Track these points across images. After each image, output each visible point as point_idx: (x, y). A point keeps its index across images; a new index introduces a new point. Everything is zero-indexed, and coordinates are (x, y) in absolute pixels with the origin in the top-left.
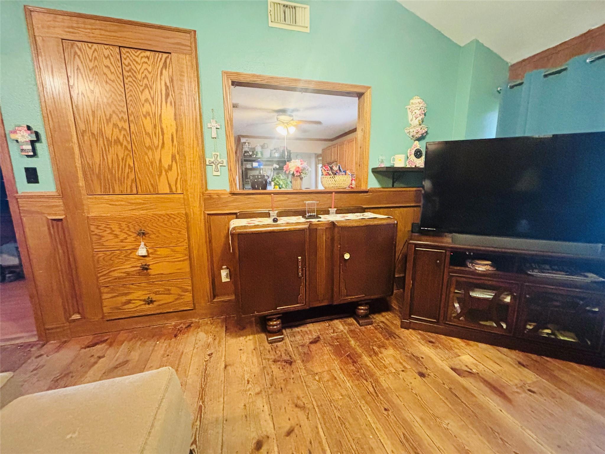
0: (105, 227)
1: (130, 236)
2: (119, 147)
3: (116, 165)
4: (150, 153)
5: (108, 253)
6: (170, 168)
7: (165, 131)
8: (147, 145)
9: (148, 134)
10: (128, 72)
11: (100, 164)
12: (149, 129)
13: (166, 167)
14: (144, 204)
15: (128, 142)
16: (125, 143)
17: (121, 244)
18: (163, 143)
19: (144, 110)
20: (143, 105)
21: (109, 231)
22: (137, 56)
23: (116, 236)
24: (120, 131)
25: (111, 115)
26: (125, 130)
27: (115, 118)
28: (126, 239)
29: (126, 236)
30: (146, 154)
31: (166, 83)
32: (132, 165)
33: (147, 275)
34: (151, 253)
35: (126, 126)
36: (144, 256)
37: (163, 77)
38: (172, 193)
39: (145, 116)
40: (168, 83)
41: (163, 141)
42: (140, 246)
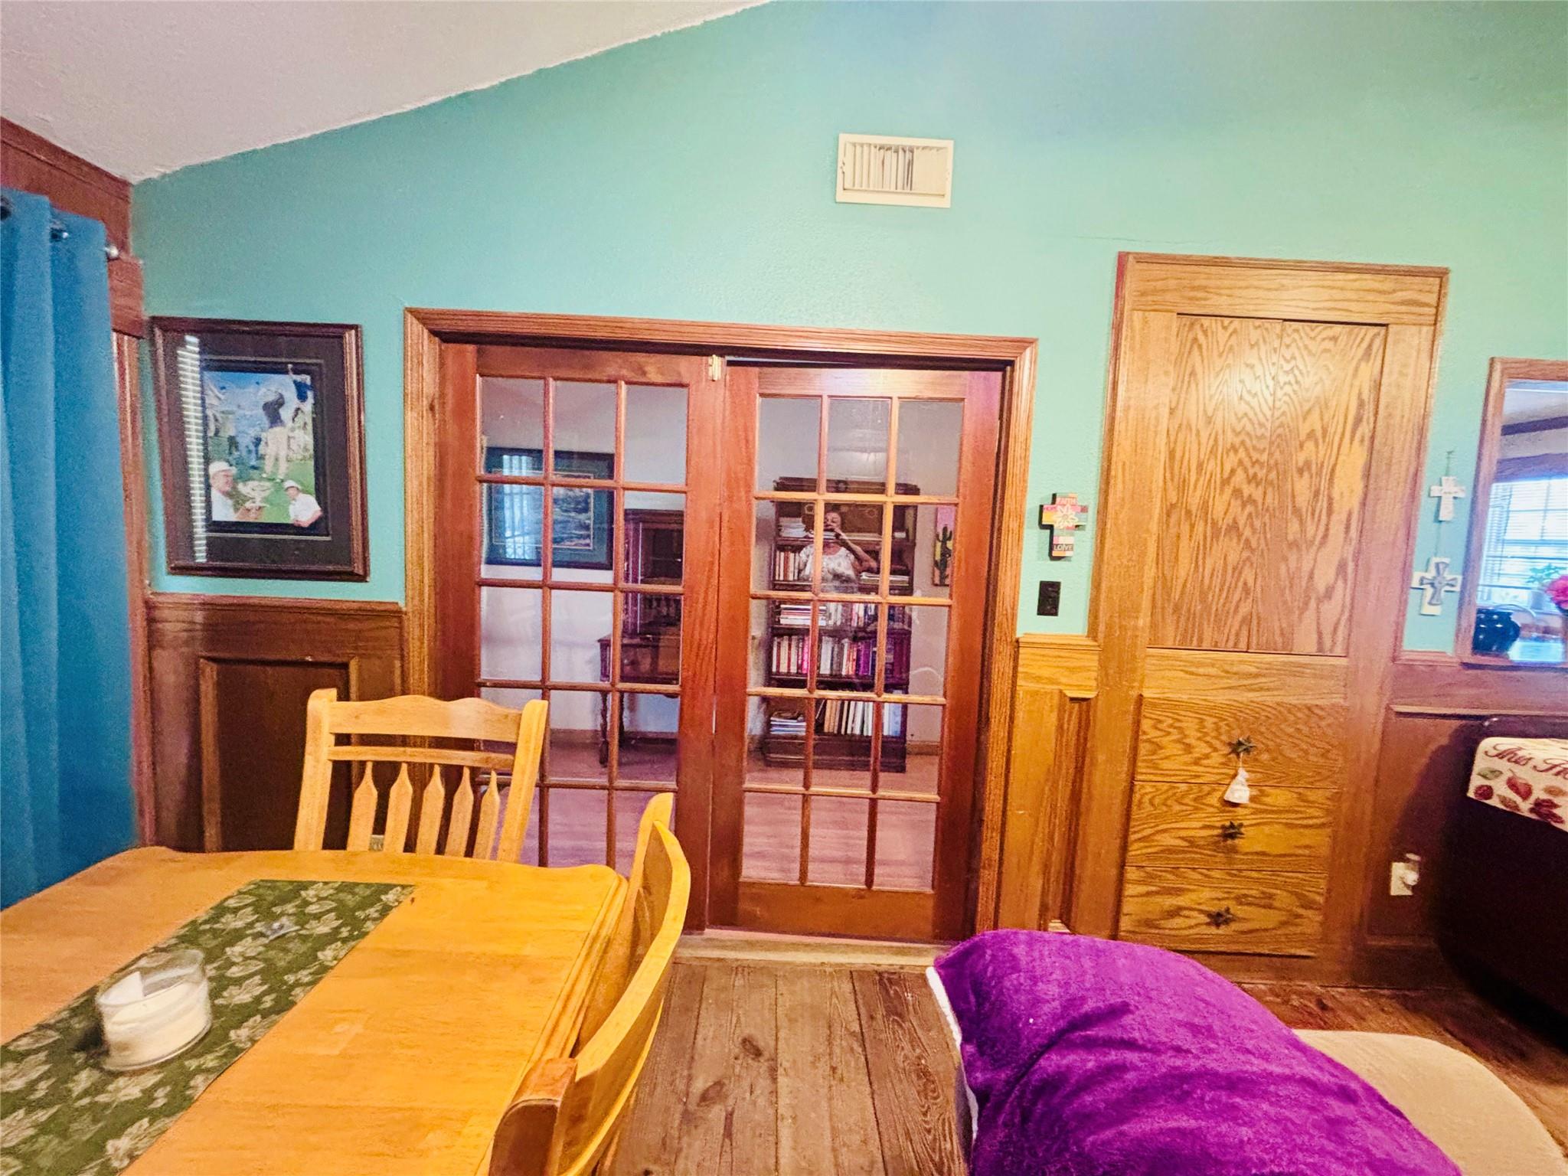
0: (1171, 726)
1: (1215, 750)
2: (1235, 540)
3: (1217, 582)
4: (1293, 558)
5: (1166, 786)
6: (1329, 593)
7: (1336, 506)
8: (1291, 537)
9: (1296, 511)
10: (1287, 373)
11: (1186, 581)
12: (1303, 499)
13: (1322, 589)
14: (1257, 676)
15: (1254, 531)
16: (1247, 532)
17: (1195, 768)
18: (1325, 536)
19: (1301, 458)
20: (1301, 446)
21: (1175, 735)
22: (1313, 339)
23: (1188, 748)
24: (1244, 505)
25: (1233, 471)
26: (1254, 502)
27: (1240, 477)
28: (1207, 756)
29: (1208, 750)
30: (1285, 559)
31: (1360, 394)
32: (1251, 583)
33: (1234, 850)
34: (1252, 799)
35: (1257, 494)
36: (1235, 805)
37: (1357, 383)
38: (1321, 652)
39: (1300, 471)
40: (1365, 396)
41: (1327, 529)
42: (1235, 776)
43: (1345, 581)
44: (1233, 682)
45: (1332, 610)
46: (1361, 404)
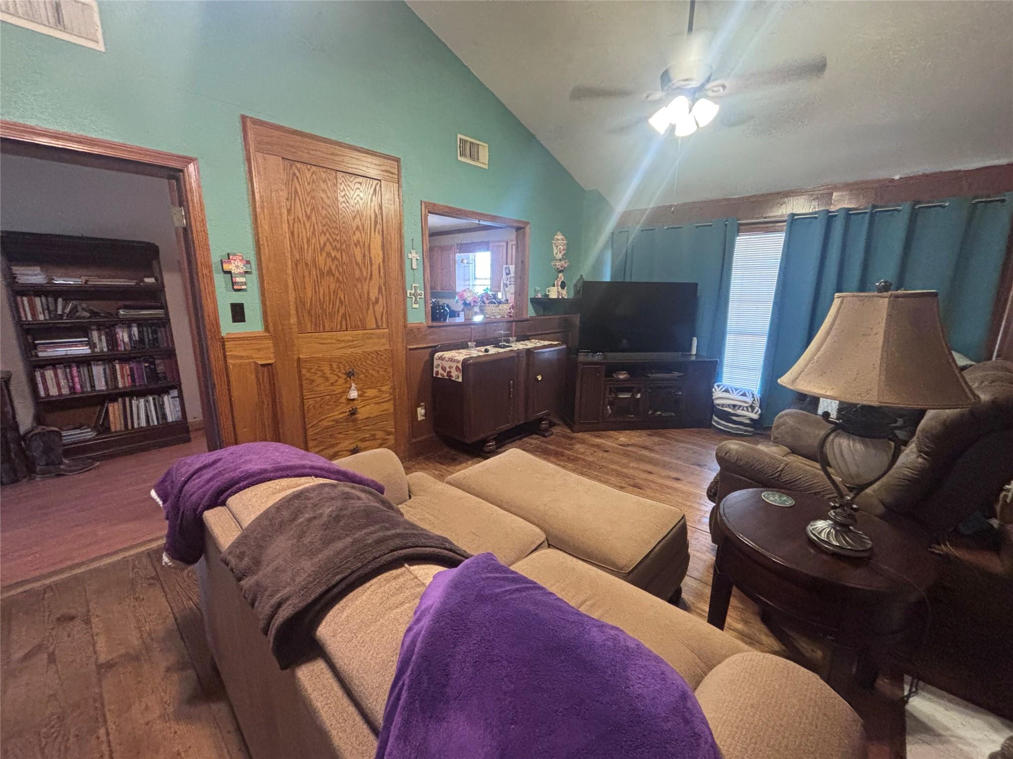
0: (317, 370)
1: (340, 377)
2: (332, 278)
3: (327, 298)
4: (359, 286)
5: (318, 399)
6: (377, 301)
7: (373, 262)
8: (357, 276)
9: (357, 264)
10: (342, 197)
11: (312, 299)
12: (359, 259)
13: (373, 299)
14: (353, 341)
15: (340, 273)
16: (337, 274)
17: (332, 388)
18: (371, 275)
19: (355, 238)
20: (354, 233)
21: (320, 374)
22: (351, 182)
23: (327, 379)
24: (333, 260)
25: (325, 245)
26: (338, 259)
27: (328, 247)
28: (337, 381)
29: (336, 378)
30: (356, 286)
31: (374, 211)
32: (342, 298)
33: (355, 421)
34: (359, 396)
35: (339, 256)
36: (353, 400)
37: (373, 204)
38: (378, 327)
39: (356, 245)
40: (377, 211)
41: (371, 272)
42: (350, 388)
43: (382, 295)
44: (343, 345)
45: (379, 308)
46: (376, 216)
